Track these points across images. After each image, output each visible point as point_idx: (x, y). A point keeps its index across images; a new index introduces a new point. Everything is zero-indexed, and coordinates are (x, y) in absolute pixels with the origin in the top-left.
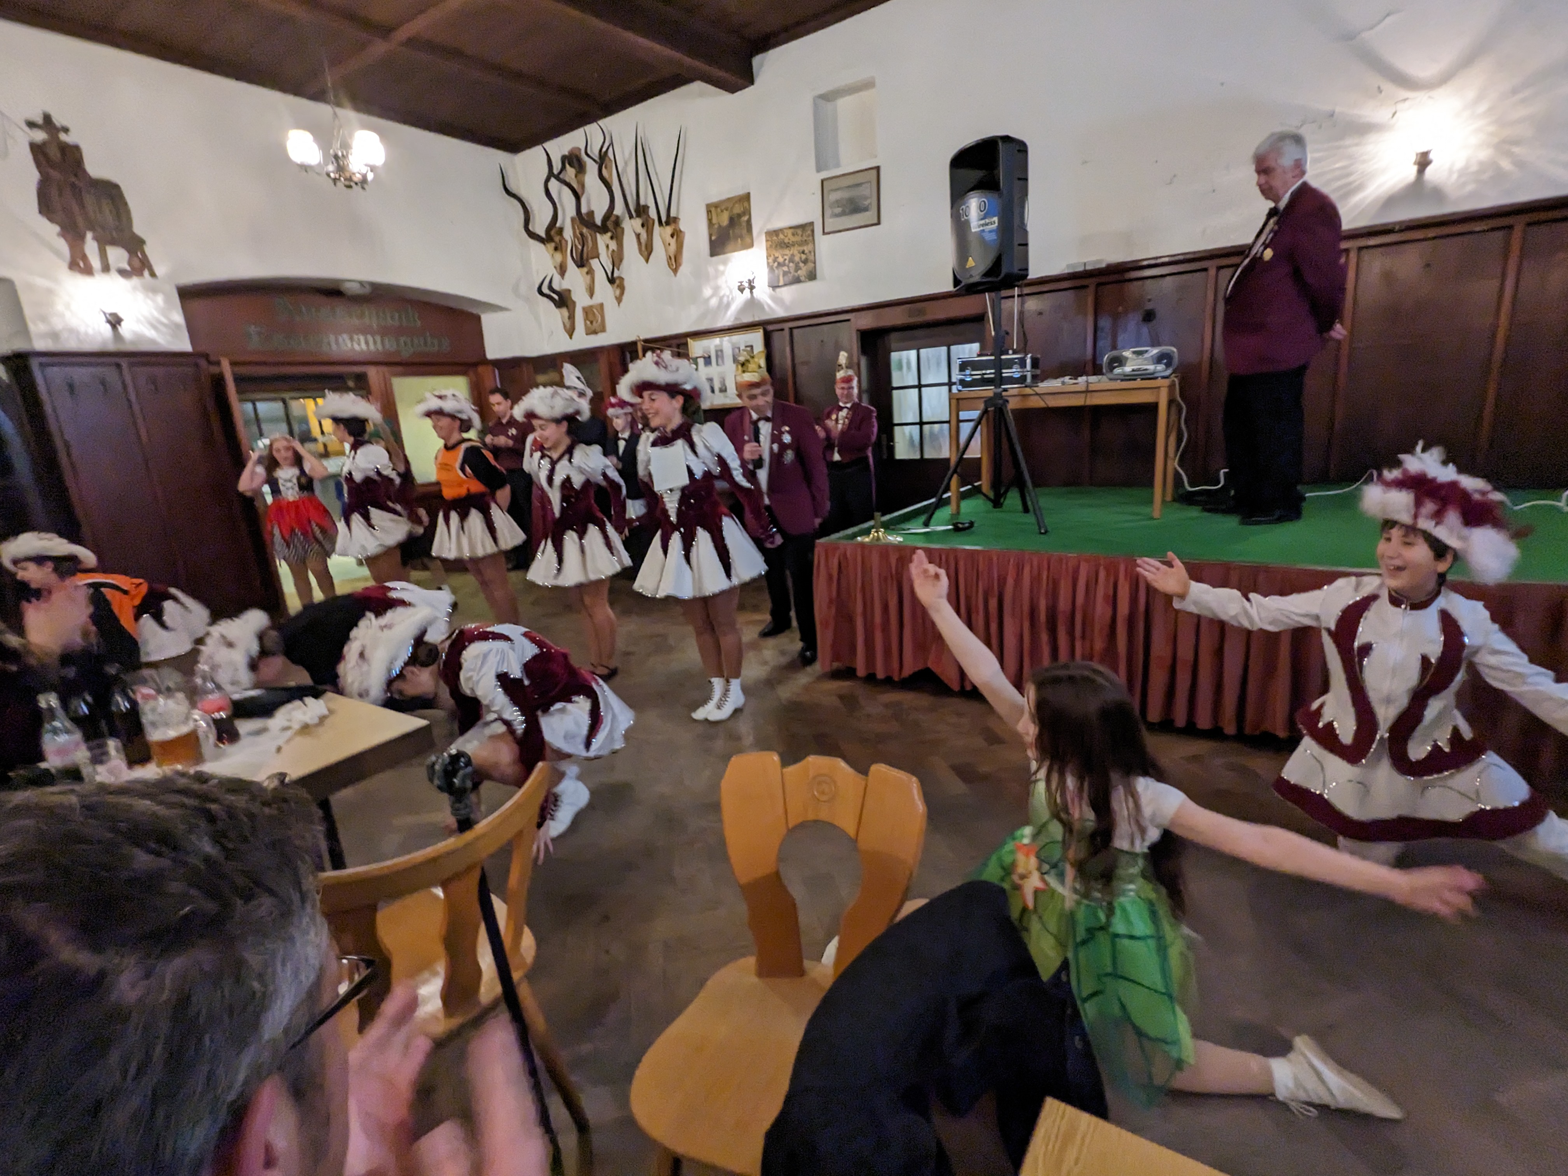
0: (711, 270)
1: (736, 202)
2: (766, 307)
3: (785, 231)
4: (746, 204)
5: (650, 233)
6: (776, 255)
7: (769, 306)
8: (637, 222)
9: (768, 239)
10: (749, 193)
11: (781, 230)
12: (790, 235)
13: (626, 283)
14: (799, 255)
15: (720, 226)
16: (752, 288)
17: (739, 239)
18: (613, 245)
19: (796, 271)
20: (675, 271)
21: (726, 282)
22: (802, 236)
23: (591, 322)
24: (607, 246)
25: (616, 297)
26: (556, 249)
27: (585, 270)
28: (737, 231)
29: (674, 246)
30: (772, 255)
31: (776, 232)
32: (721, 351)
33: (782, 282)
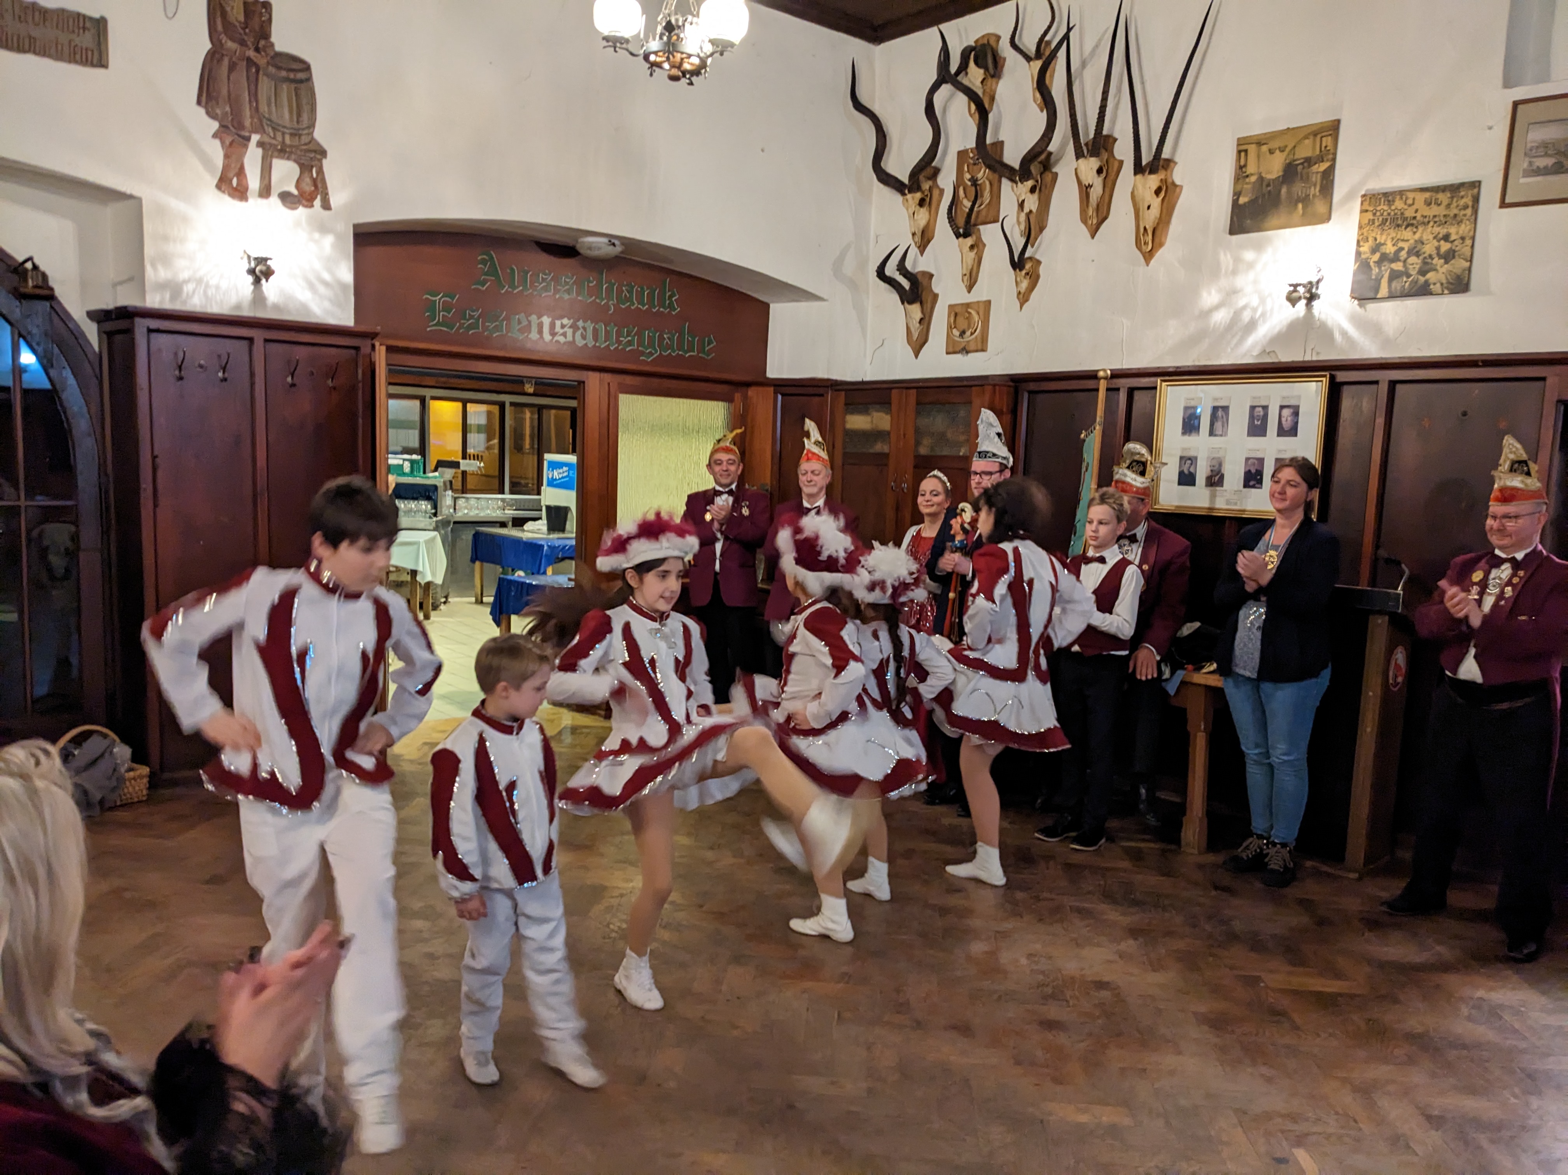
0: (1226, 259)
1: (1306, 137)
2: (1337, 336)
3: (1411, 195)
4: (1328, 141)
5: (1109, 186)
6: (1381, 239)
7: (1344, 333)
8: (1089, 167)
9: (1366, 207)
10: (1338, 122)
11: (1401, 193)
12: (1420, 204)
13: (1042, 270)
14: (1436, 243)
15: (1261, 179)
16: (1312, 298)
17: (1300, 206)
18: (1032, 202)
19: (1423, 273)
20: (1148, 256)
21: (1255, 282)
22: (1448, 206)
23: (963, 333)
24: (1021, 205)
25: (1019, 293)
26: (921, 203)
27: (969, 241)
28: (1298, 188)
29: (1155, 212)
30: (1370, 239)
31: (1388, 197)
32: (1226, 409)
33: (1384, 291)
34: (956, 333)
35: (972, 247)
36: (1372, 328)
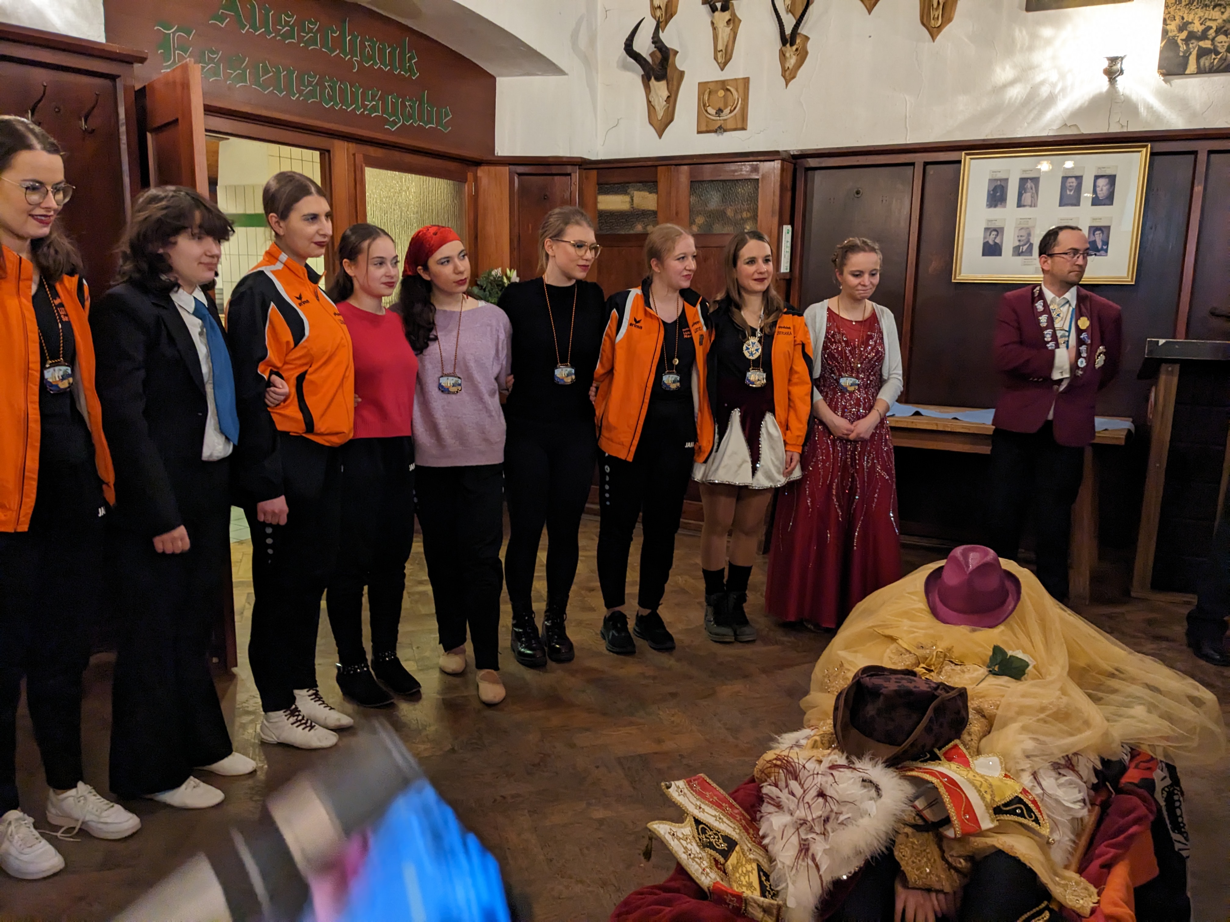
0: (1021, 34)
20: (936, 31)
21: (1054, 58)
23: (720, 111)
25: (784, 69)
27: (725, 16)
30: (1177, 18)
32: (1035, 180)
33: (1191, 68)
34: (711, 112)
35: (727, 23)
36: (1179, 101)
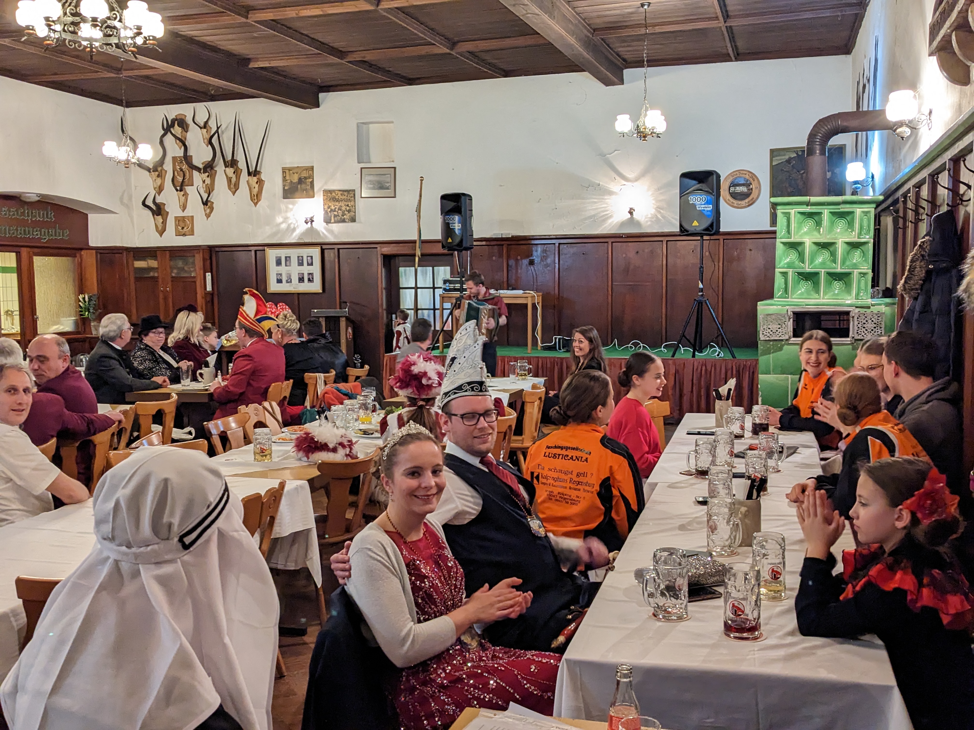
0: (283, 207)
1: (304, 170)
2: (321, 234)
3: (337, 192)
4: (311, 172)
5: (238, 178)
6: (330, 204)
7: (323, 233)
8: (230, 171)
9: (324, 194)
10: (313, 167)
11: (334, 191)
12: (339, 195)
13: (214, 206)
14: (345, 207)
15: (291, 182)
16: (312, 221)
17: (305, 192)
18: (208, 181)
19: (343, 216)
22: (347, 196)
24: (204, 181)
26: (158, 176)
28: (303, 186)
29: (256, 189)
30: (327, 204)
31: (331, 192)
32: (290, 257)
33: (333, 221)
34: (180, 228)
35: (183, 195)
36: (331, 231)
